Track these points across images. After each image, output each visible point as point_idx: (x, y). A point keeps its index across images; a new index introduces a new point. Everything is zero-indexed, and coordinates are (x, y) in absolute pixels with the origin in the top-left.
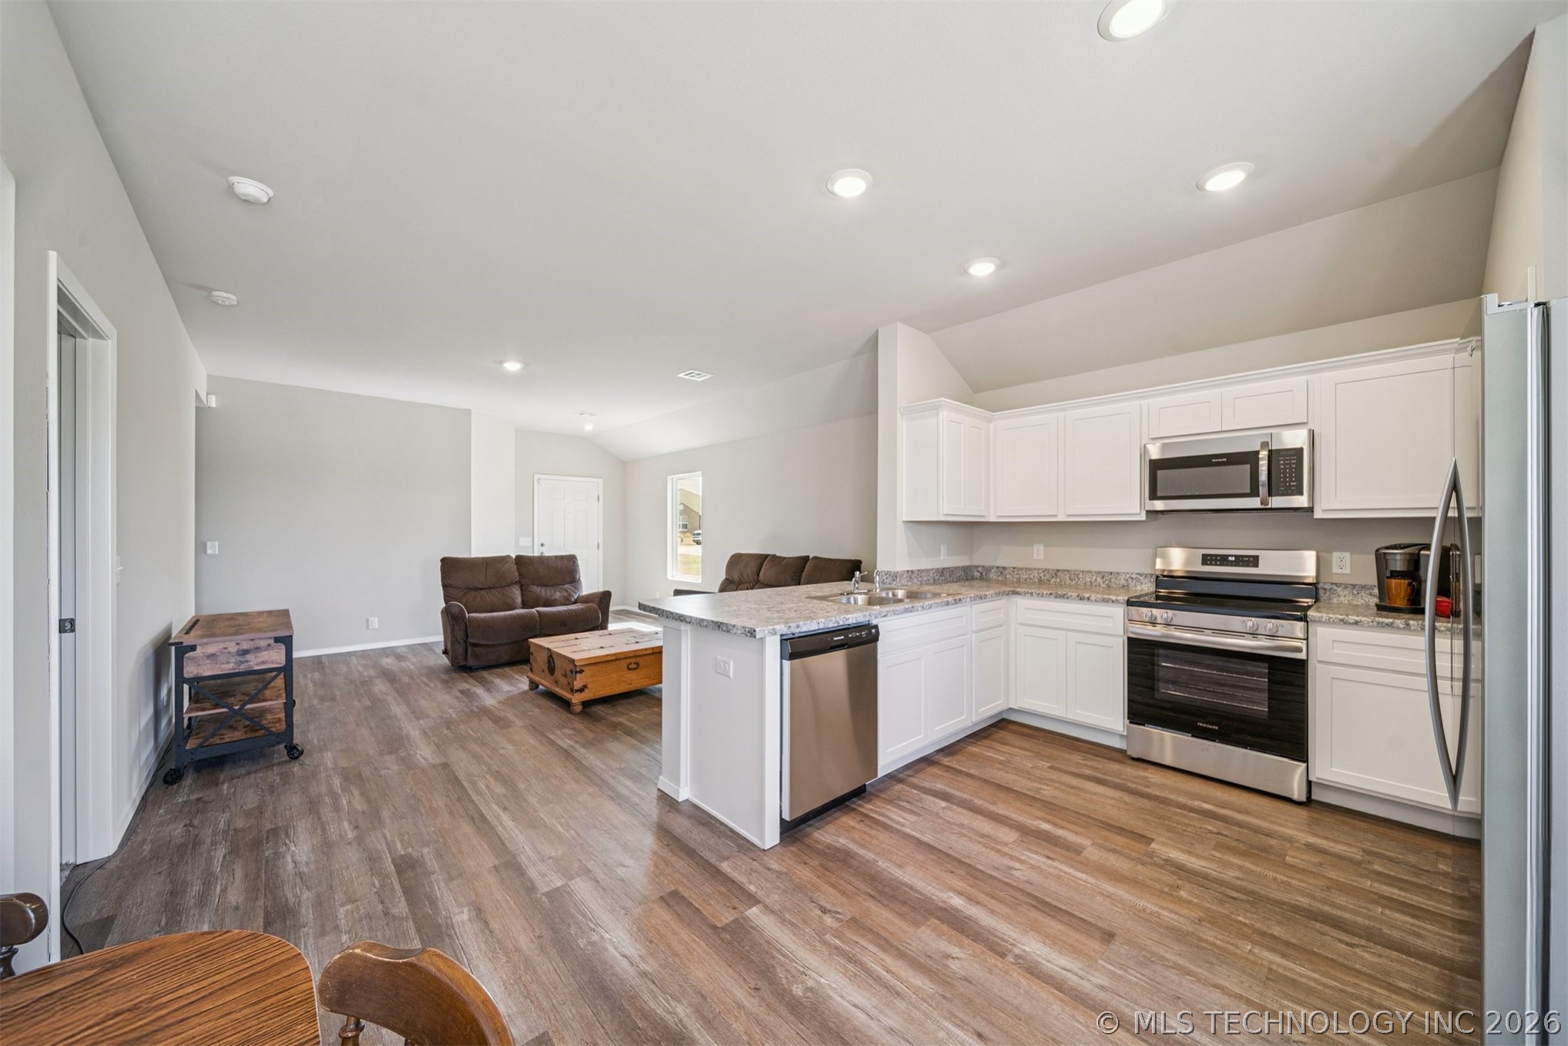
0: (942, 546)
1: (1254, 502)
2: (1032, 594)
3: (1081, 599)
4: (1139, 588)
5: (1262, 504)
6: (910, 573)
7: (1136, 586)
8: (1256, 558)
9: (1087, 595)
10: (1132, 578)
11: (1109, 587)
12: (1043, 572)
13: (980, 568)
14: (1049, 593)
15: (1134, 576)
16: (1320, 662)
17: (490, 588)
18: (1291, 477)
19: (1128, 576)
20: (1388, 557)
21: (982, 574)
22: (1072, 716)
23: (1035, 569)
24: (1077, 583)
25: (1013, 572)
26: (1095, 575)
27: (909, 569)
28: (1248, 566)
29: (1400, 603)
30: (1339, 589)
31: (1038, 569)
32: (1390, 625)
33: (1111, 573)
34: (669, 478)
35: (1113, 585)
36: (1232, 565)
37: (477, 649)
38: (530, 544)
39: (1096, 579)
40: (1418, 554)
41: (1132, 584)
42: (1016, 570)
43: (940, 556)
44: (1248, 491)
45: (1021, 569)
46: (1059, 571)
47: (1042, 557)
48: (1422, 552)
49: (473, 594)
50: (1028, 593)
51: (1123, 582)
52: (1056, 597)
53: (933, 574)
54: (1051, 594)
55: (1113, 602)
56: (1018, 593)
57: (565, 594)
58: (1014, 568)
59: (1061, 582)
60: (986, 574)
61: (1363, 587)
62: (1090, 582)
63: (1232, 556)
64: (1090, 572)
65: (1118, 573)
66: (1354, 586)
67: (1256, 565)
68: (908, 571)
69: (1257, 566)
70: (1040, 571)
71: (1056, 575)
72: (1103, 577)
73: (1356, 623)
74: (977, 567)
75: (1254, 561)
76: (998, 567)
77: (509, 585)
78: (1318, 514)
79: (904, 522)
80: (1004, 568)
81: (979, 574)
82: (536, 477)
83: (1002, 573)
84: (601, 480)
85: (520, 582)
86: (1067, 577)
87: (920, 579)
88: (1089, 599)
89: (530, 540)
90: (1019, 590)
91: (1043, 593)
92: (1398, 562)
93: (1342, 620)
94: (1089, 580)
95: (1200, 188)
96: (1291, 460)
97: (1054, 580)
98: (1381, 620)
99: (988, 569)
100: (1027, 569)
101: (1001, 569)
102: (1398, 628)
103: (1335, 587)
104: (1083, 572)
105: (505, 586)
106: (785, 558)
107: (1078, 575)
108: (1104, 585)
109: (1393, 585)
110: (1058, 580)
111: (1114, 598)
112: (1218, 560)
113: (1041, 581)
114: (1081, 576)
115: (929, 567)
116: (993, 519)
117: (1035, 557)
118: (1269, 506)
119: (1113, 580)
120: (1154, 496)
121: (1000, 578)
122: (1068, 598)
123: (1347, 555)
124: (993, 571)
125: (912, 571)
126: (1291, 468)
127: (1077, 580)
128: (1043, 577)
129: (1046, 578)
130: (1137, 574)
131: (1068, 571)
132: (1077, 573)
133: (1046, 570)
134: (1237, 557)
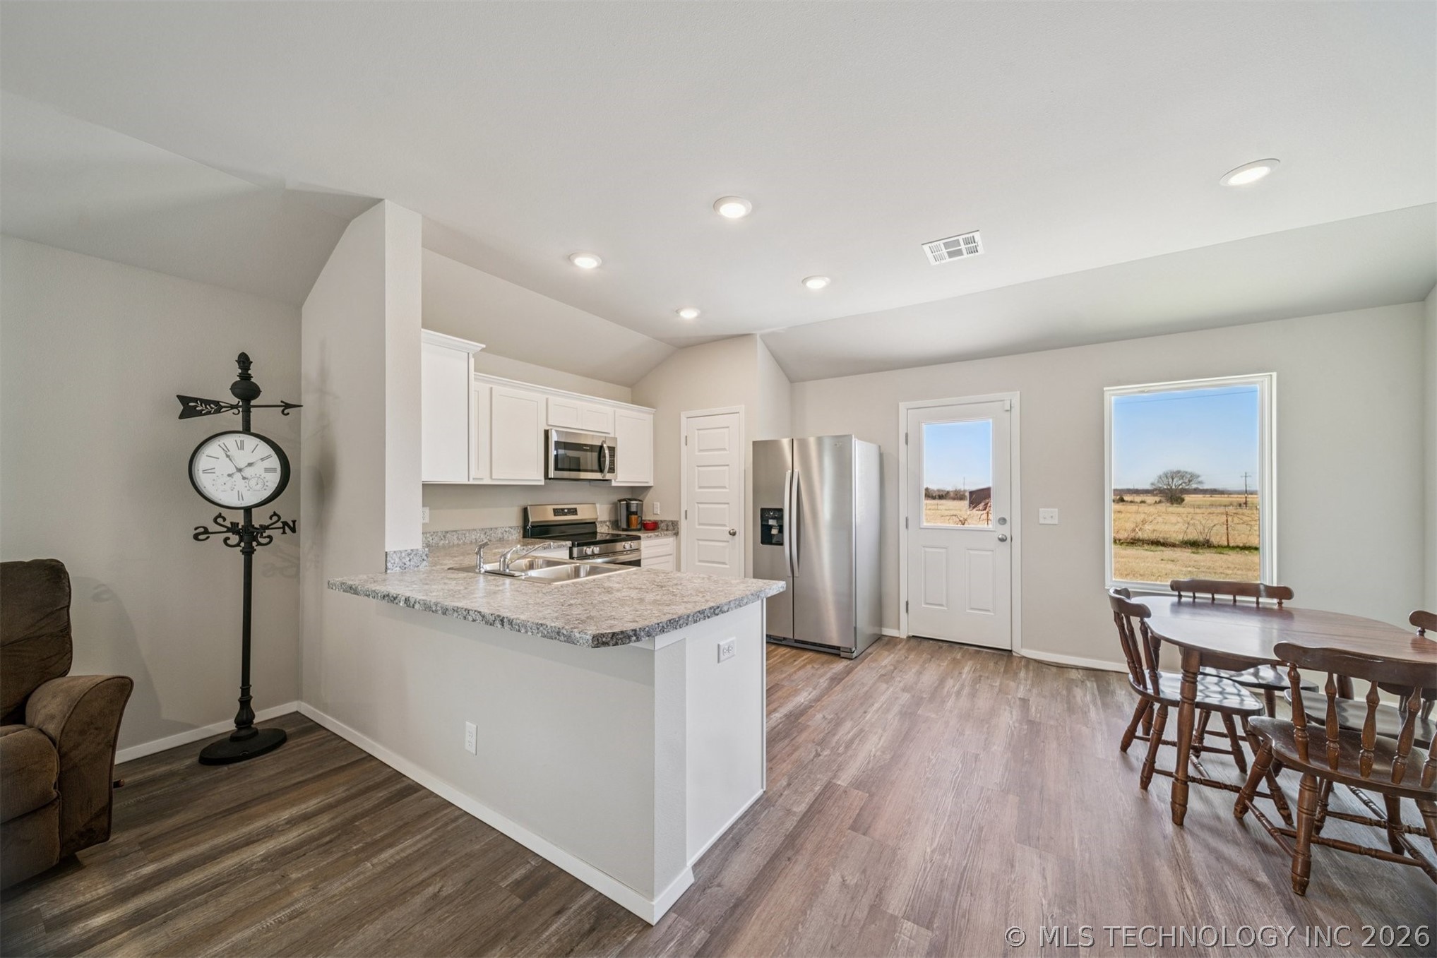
1: (599, 476)
4: (511, 538)
5: (603, 477)
7: (508, 537)
8: (575, 509)
12: (432, 535)
15: (507, 530)
19: (503, 530)
20: (631, 505)
24: (464, 542)
26: (479, 532)
28: (574, 515)
33: (492, 529)
35: (493, 539)
36: (567, 515)
39: (480, 536)
41: (506, 537)
46: (447, 532)
47: (428, 521)
51: (500, 535)
59: (449, 543)
62: (475, 539)
63: (566, 509)
64: (475, 530)
65: (496, 529)
69: (577, 515)
71: (444, 537)
72: (485, 533)
75: (574, 512)
78: (614, 484)
86: (455, 537)
92: (634, 507)
94: (474, 537)
95: (677, 312)
97: (442, 542)
104: (469, 530)
107: (465, 534)
110: (447, 542)
112: (560, 513)
114: (468, 535)
119: (493, 534)
120: (556, 469)
127: (464, 539)
128: (431, 541)
129: (434, 541)
130: (510, 527)
131: (456, 531)
132: (464, 532)
133: (434, 532)
134: (568, 509)
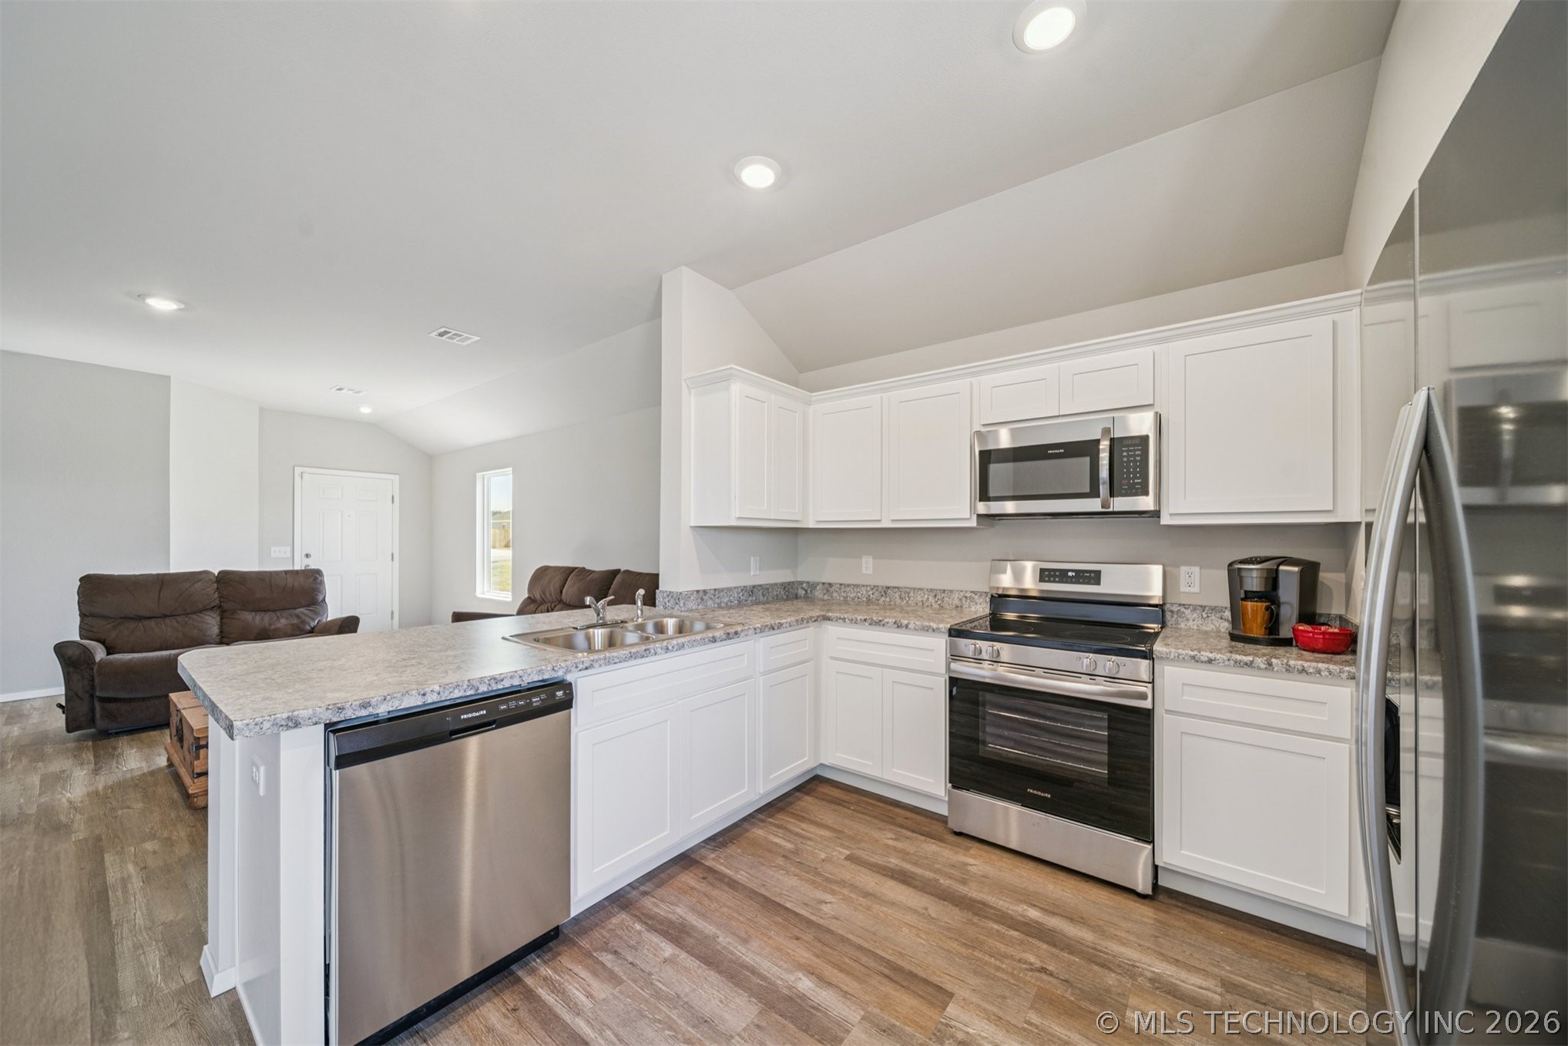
0: (752, 558)
1: (1094, 505)
2: (844, 619)
3: (898, 627)
4: (973, 609)
5: (1103, 507)
6: (701, 593)
7: (970, 607)
8: (1098, 573)
9: (905, 622)
10: (966, 597)
11: (941, 607)
12: (872, 589)
13: (804, 585)
14: (863, 618)
15: (968, 595)
16: (1168, 712)
17: (165, 616)
18: (1135, 472)
19: (962, 594)
20: (1243, 574)
21: (806, 591)
22: (887, 777)
23: (863, 586)
24: (907, 603)
25: (840, 589)
26: (927, 593)
27: (701, 588)
28: (1088, 583)
29: (1258, 632)
30: (1187, 612)
31: (867, 586)
32: (1249, 665)
33: (944, 591)
34: (479, 475)
35: (946, 605)
36: (1072, 583)
37: (112, 706)
38: (289, 555)
39: (928, 598)
40: (1277, 570)
41: (966, 605)
42: (843, 587)
43: (750, 571)
44: (1087, 490)
45: (849, 585)
46: (888, 588)
47: (870, 571)
48: (1282, 568)
49: (132, 625)
50: (840, 619)
51: (957, 602)
52: (870, 624)
53: (738, 593)
54: (865, 620)
55: (934, 630)
56: (829, 619)
57: (295, 621)
58: (841, 584)
59: (885, 603)
60: (811, 591)
61: (1213, 609)
62: (922, 601)
63: (1072, 571)
64: (921, 589)
65: (951, 591)
66: (1203, 608)
67: (1098, 582)
68: (698, 591)
69: (1099, 584)
70: (868, 588)
71: (885, 593)
72: (935, 596)
73: (1210, 661)
74: (801, 583)
75: (1095, 577)
76: (823, 584)
77: (201, 612)
79: (691, 527)
80: (830, 585)
81: (804, 592)
82: (298, 470)
83: (828, 591)
84: (397, 476)
85: (220, 607)
86: (897, 595)
87: (718, 601)
88: (907, 626)
89: (289, 549)
90: (830, 614)
91: (857, 620)
92: (1254, 580)
93: (1193, 657)
94: (920, 599)
96: (1135, 450)
97: (883, 599)
98: (1239, 657)
99: (813, 586)
100: (855, 585)
101: (826, 586)
102: (1259, 668)
103: (1183, 609)
104: (914, 589)
105: (194, 613)
106: (594, 572)
107: (909, 593)
108: (936, 606)
109: (1249, 609)
110: (888, 600)
111: (934, 626)
112: (1057, 576)
113: (869, 601)
114: (912, 594)
115: (734, 585)
116: (812, 525)
117: (864, 571)
118: (1111, 510)
119: (945, 599)
120: (984, 496)
121: (826, 597)
122: (884, 625)
123: (1196, 570)
124: (818, 588)
125: (705, 592)
126: (1135, 461)
127: (907, 599)
128: (871, 596)
129: (874, 597)
130: (971, 592)
131: (898, 588)
132: (908, 590)
133: (874, 586)
134: (1077, 572)
